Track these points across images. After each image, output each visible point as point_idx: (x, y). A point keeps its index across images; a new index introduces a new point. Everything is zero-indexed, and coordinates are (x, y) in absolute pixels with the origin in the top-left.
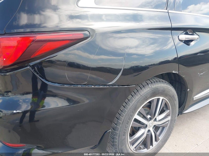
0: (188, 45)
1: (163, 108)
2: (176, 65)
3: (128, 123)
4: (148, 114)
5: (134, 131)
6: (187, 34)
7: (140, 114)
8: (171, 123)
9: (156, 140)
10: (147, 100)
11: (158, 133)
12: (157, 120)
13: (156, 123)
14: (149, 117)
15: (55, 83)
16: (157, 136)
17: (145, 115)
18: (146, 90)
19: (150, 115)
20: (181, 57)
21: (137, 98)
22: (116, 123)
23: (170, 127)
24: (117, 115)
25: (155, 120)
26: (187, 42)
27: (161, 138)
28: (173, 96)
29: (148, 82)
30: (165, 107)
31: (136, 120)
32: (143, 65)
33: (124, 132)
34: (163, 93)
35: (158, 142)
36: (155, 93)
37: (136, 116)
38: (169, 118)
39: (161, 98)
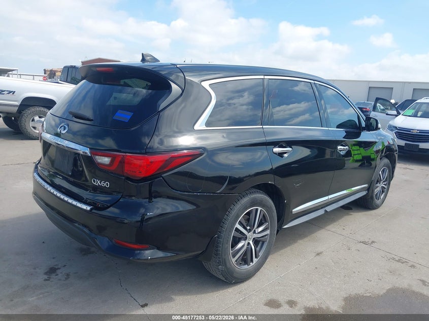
0: (282, 157)
1: (261, 220)
2: (272, 176)
3: (231, 231)
4: (247, 225)
5: (236, 241)
6: (280, 147)
7: (241, 223)
8: (270, 237)
9: (256, 257)
10: (246, 209)
11: (258, 249)
12: (256, 232)
13: (255, 236)
14: (248, 228)
15: (178, 191)
16: (257, 252)
17: (245, 226)
18: (245, 200)
19: (250, 226)
20: (276, 168)
21: (238, 206)
22: (219, 231)
23: (269, 242)
24: (223, 220)
25: (254, 232)
26: (281, 155)
27: (261, 254)
28: (271, 207)
29: (244, 193)
30: (263, 219)
31: (237, 230)
32: (237, 177)
33: (227, 240)
34: (261, 204)
35: (258, 259)
36: (254, 203)
37: (238, 226)
38: (268, 232)
39: (260, 209)
